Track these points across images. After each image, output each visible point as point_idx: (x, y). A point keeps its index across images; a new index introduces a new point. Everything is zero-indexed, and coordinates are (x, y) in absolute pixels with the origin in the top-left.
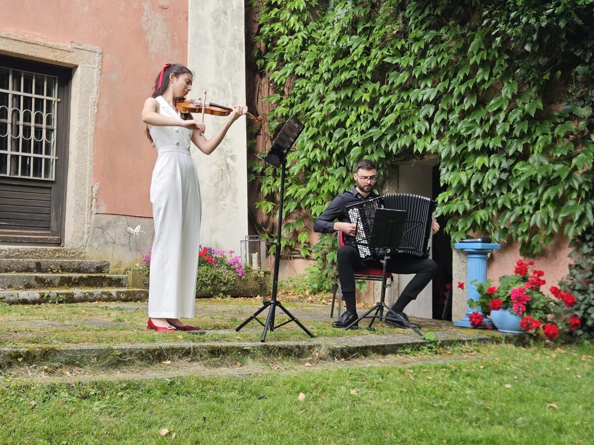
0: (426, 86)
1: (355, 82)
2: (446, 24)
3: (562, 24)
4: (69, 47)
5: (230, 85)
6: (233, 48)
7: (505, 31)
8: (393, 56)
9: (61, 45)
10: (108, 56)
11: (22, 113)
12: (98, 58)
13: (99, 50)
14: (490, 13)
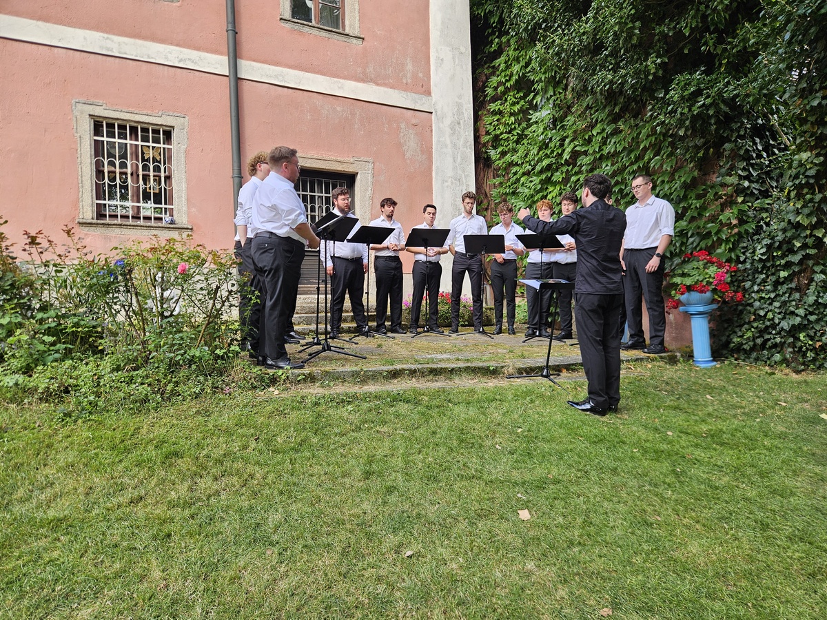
0: (607, 165)
1: (554, 166)
2: (623, 117)
3: (711, 112)
4: (352, 160)
5: (463, 176)
6: (465, 149)
7: (664, 121)
8: (582, 145)
9: (347, 159)
10: (378, 163)
11: (309, 206)
12: (371, 166)
13: (372, 160)
14: (653, 107)
